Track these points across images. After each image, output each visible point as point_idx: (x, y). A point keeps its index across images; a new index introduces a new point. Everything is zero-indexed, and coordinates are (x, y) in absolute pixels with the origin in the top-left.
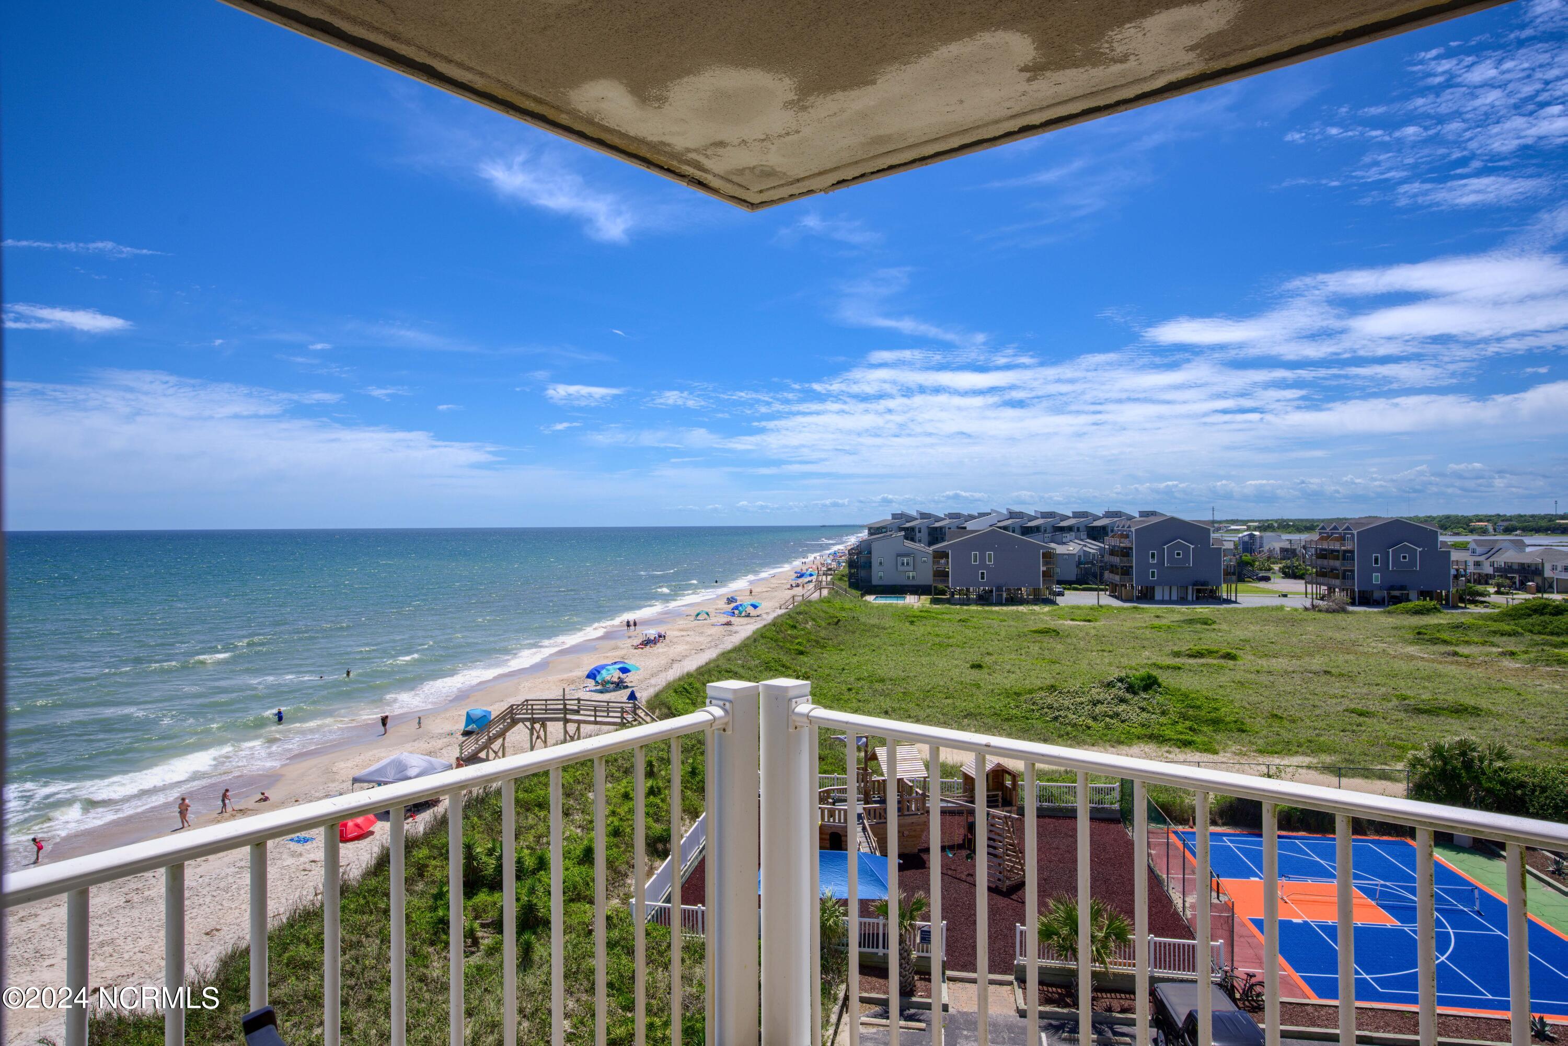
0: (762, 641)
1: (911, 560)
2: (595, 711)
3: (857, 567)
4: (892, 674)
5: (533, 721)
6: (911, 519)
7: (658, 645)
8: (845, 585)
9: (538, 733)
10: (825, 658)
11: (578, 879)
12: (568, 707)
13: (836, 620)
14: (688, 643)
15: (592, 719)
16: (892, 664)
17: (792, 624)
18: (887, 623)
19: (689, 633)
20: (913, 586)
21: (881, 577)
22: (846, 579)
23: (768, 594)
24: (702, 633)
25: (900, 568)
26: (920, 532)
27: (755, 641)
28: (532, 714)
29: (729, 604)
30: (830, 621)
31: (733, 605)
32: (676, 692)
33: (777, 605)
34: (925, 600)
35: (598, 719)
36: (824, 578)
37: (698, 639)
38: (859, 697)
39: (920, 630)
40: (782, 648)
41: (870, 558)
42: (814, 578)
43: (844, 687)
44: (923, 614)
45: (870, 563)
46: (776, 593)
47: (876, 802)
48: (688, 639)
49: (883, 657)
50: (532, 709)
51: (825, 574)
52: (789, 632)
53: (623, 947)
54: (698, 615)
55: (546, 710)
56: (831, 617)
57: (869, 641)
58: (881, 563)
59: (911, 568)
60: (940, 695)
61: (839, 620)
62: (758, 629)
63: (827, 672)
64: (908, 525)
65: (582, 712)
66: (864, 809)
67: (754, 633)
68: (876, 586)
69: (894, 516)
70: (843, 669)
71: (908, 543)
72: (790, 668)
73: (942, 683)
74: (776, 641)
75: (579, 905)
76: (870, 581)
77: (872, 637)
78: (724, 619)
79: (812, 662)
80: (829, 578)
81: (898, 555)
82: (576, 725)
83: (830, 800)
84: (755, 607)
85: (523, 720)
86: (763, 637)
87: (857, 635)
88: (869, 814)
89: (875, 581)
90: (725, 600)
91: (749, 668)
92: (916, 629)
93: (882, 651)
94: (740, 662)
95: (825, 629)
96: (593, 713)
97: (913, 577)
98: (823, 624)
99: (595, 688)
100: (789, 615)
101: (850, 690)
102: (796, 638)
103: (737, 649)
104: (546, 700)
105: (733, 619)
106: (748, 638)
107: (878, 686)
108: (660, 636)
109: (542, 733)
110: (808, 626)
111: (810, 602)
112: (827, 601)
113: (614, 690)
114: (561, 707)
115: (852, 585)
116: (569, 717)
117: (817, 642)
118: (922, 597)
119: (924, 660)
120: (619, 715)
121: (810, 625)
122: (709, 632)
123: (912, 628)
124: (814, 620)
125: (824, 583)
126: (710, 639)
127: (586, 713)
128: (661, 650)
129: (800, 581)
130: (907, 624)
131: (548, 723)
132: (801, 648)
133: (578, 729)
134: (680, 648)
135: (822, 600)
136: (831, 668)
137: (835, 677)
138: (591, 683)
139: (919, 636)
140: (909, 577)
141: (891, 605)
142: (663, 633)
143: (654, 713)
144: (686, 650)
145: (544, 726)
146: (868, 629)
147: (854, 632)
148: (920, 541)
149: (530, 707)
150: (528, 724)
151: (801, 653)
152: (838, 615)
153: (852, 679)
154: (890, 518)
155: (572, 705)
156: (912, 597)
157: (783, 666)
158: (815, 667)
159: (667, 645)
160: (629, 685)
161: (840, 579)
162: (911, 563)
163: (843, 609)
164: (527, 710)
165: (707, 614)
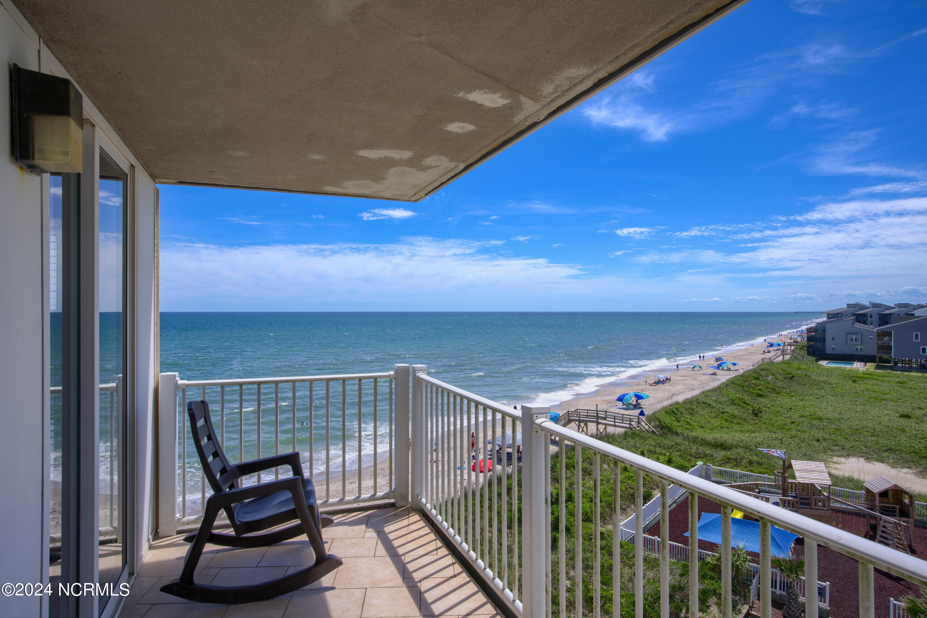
0: (733, 386)
1: (859, 337)
2: (615, 419)
3: (813, 341)
4: (830, 415)
5: (580, 422)
6: (864, 307)
7: (665, 384)
8: (804, 353)
9: (583, 428)
10: (779, 401)
11: (588, 509)
12: (599, 415)
13: (791, 376)
14: (685, 384)
15: (613, 423)
16: (831, 408)
17: (756, 376)
18: (833, 380)
19: (687, 378)
20: (860, 356)
21: (833, 349)
22: (805, 348)
23: (745, 356)
24: (695, 379)
25: (849, 342)
26: (871, 317)
27: (727, 385)
28: (580, 417)
29: (717, 361)
30: (787, 376)
31: (719, 362)
32: (666, 412)
33: (751, 364)
34: (870, 367)
35: (616, 424)
36: (789, 347)
37: (692, 382)
38: (799, 428)
39: (860, 387)
40: (746, 391)
41: (825, 334)
42: (781, 347)
43: (789, 420)
44: (865, 376)
45: (825, 338)
46: (752, 356)
47: (791, 496)
48: (685, 382)
49: (825, 403)
50: (579, 415)
51: (790, 345)
52: (753, 382)
53: (607, 550)
54: (694, 367)
55: (587, 416)
56: (787, 374)
57: (816, 392)
58: (833, 339)
59: (859, 343)
60: (866, 433)
61: (793, 376)
62: (730, 378)
63: (777, 409)
64: (861, 312)
65: (608, 419)
66: (780, 499)
67: (728, 380)
68: (829, 354)
69: (849, 306)
70: (791, 409)
71: (858, 325)
72: (749, 405)
73: (870, 425)
74: (743, 387)
75: (587, 523)
76: (825, 351)
77: (818, 389)
78: (712, 371)
79: (767, 402)
80: (793, 348)
81: (849, 333)
82: (604, 426)
83: (757, 490)
84: (734, 364)
85: (575, 420)
86: (732, 383)
87: (807, 387)
88: (785, 503)
89: (828, 351)
90: (715, 359)
91: (720, 403)
92: (857, 386)
93: (825, 399)
94: (714, 398)
95: (782, 381)
96: (613, 420)
97: (861, 349)
98: (780, 378)
99: (622, 407)
100: (754, 371)
101: (793, 423)
102: (758, 386)
103: (714, 390)
104: (588, 410)
105: (718, 372)
106: (722, 384)
107: (816, 422)
108: (667, 379)
109: (585, 429)
110: (769, 379)
111: (772, 363)
112: (788, 363)
113: (633, 409)
114: (595, 415)
115: (809, 353)
116: (599, 421)
117: (774, 389)
118: (868, 364)
119: (859, 408)
120: (629, 422)
121: (770, 378)
122: (700, 378)
123: (854, 385)
124: (773, 375)
125: (789, 351)
126: (700, 383)
127: (610, 419)
128: (666, 388)
129: (771, 349)
130: (850, 382)
131: (589, 424)
132: (760, 392)
133: (605, 428)
134: (679, 387)
135: (783, 362)
136: (782, 407)
137: (784, 414)
138: (620, 404)
139: (858, 390)
140: (857, 349)
141: (839, 368)
142: (669, 378)
143: (650, 424)
144: (683, 388)
145: (586, 425)
146: (818, 384)
147: (804, 385)
148: (871, 324)
149: (578, 413)
150: (577, 423)
151: (760, 396)
152: (793, 372)
153: (797, 416)
154: (846, 307)
155: (602, 415)
156: (859, 363)
157: (745, 403)
158: (769, 406)
159: (672, 385)
160: (643, 407)
161: (801, 349)
162: (859, 339)
163: (799, 369)
164: (577, 415)
165: (700, 367)
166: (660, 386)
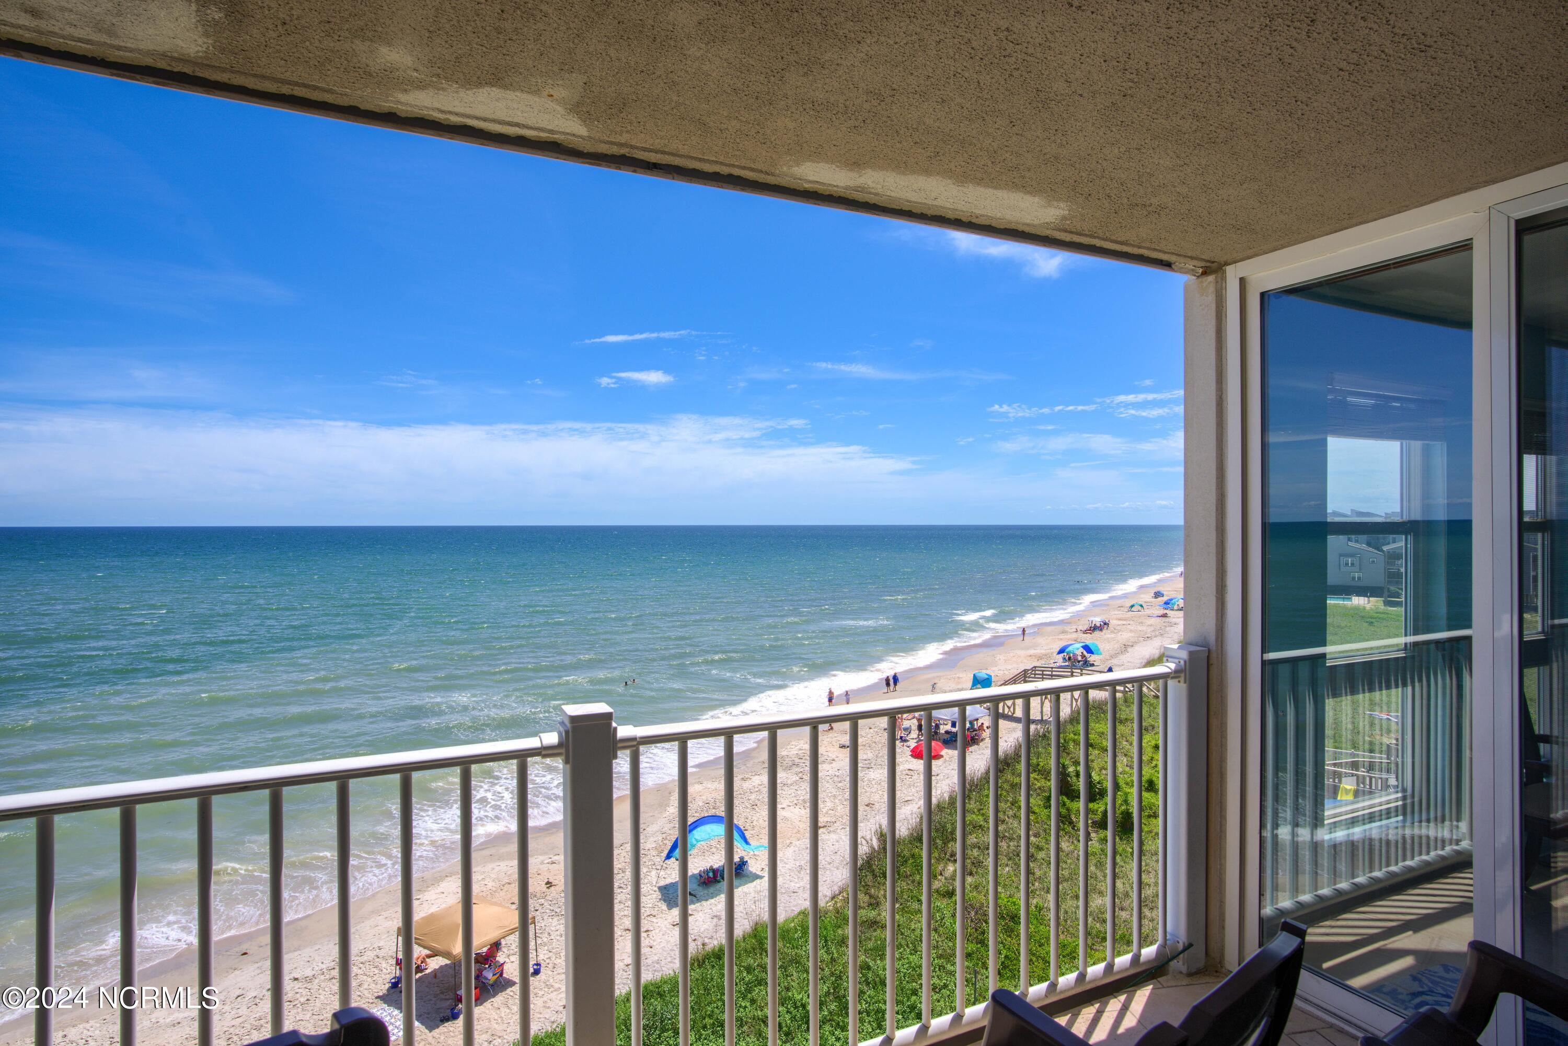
14: (1131, 631)
19: (1129, 622)
20: (1360, 587)
24: (1142, 623)
25: (1343, 569)
34: (1377, 602)
37: (1139, 628)
48: (1130, 628)
54: (1132, 606)
59: (1358, 568)
71: (1354, 544)
81: (1341, 555)
90: (1153, 593)
92: (1376, 630)
97: (1360, 578)
105: (1166, 612)
108: (1105, 624)
118: (1373, 598)
123: (1371, 629)
130: (1365, 625)
134: (1125, 636)
140: (1354, 578)
142: (1106, 621)
144: (1131, 637)
156: (1361, 598)
162: (1358, 564)
165: (1141, 606)
166: (1097, 633)
